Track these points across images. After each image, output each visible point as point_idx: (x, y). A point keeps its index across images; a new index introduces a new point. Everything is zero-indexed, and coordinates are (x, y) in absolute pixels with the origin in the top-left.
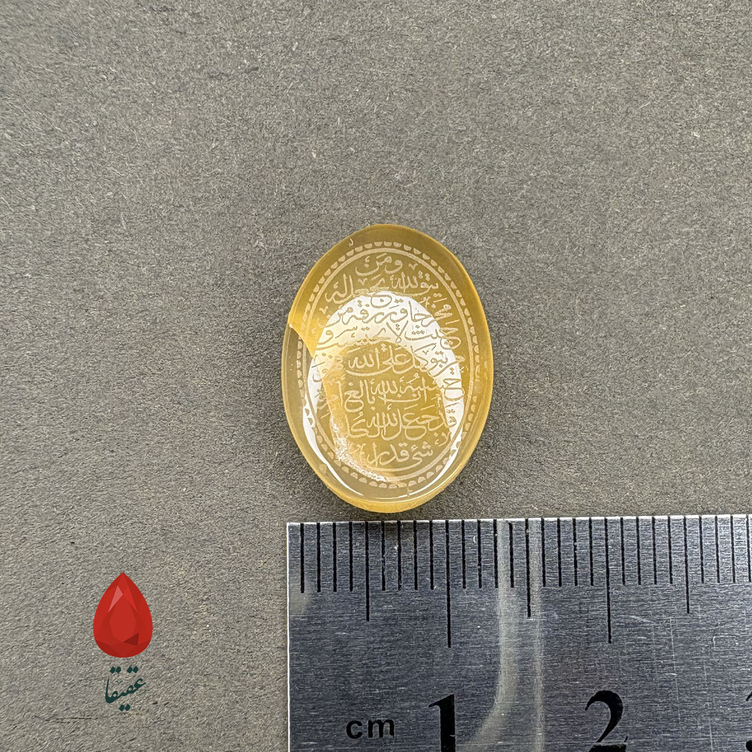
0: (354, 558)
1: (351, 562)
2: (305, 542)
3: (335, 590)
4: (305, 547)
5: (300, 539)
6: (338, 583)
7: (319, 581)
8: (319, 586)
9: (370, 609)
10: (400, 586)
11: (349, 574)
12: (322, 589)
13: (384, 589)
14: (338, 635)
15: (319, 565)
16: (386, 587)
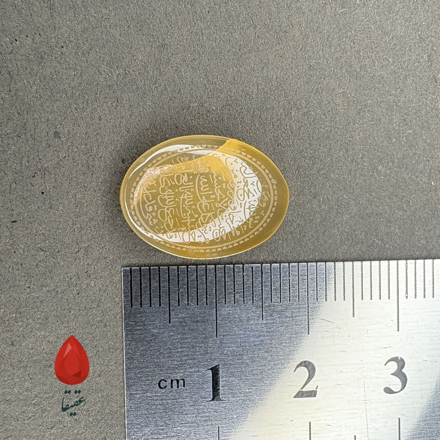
0: (161, 288)
1: (160, 289)
2: (133, 279)
3: (151, 306)
4: (133, 281)
5: (130, 277)
6: (152, 302)
7: (141, 301)
8: (141, 304)
9: (171, 317)
10: (188, 304)
11: (159, 297)
12: (143, 305)
13: (179, 305)
14: (152, 332)
15: (141, 292)
16: (180, 304)
